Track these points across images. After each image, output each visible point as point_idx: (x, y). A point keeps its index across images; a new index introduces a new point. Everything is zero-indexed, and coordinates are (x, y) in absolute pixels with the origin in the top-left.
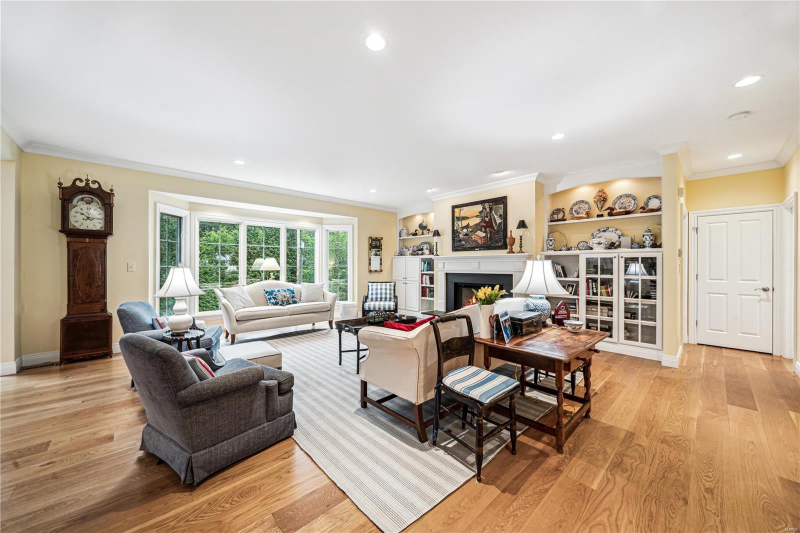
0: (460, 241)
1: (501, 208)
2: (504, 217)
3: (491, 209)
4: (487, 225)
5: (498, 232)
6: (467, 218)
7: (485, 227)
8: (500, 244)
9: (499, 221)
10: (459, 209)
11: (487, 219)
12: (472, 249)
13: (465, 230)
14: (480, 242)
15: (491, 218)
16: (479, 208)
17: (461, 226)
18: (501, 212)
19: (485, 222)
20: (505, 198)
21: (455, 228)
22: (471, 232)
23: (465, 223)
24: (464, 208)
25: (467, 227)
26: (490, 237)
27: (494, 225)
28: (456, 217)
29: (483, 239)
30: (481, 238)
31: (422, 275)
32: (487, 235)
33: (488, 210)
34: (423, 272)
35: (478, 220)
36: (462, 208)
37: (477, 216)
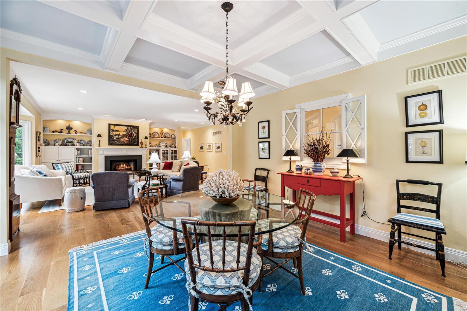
0: (114, 141)
1: (136, 130)
2: (138, 133)
3: (131, 130)
4: (130, 136)
5: (134, 139)
6: (119, 131)
7: (128, 137)
8: (135, 144)
9: (135, 135)
10: (114, 126)
11: (129, 133)
12: (122, 145)
13: (117, 136)
14: (125, 142)
15: (131, 133)
16: (126, 128)
17: (115, 134)
18: (136, 131)
19: (129, 134)
20: (138, 127)
21: (111, 135)
22: (121, 137)
23: (117, 133)
24: (117, 126)
25: (119, 135)
26: (131, 140)
27: (133, 136)
28: (112, 130)
29: (127, 141)
30: (126, 140)
31: (76, 157)
32: (129, 140)
33: (130, 130)
34: (77, 156)
35: (125, 133)
36: (115, 126)
37: (124, 131)
